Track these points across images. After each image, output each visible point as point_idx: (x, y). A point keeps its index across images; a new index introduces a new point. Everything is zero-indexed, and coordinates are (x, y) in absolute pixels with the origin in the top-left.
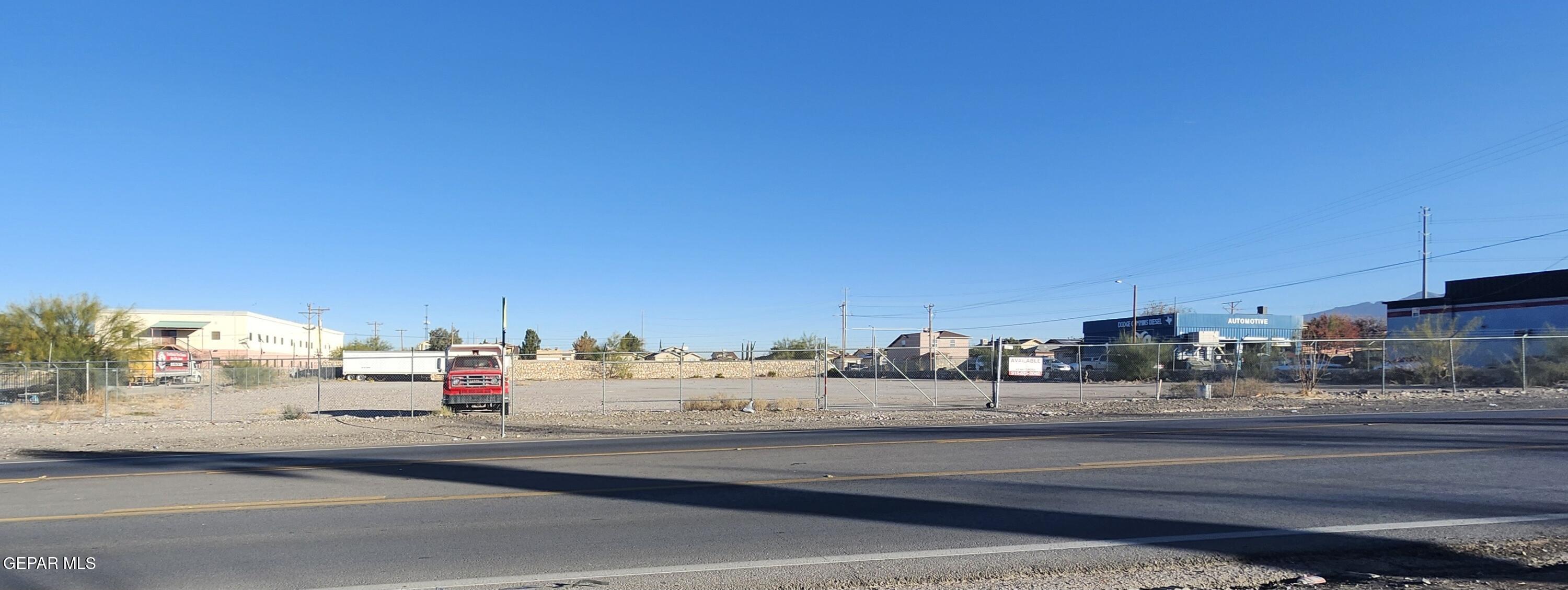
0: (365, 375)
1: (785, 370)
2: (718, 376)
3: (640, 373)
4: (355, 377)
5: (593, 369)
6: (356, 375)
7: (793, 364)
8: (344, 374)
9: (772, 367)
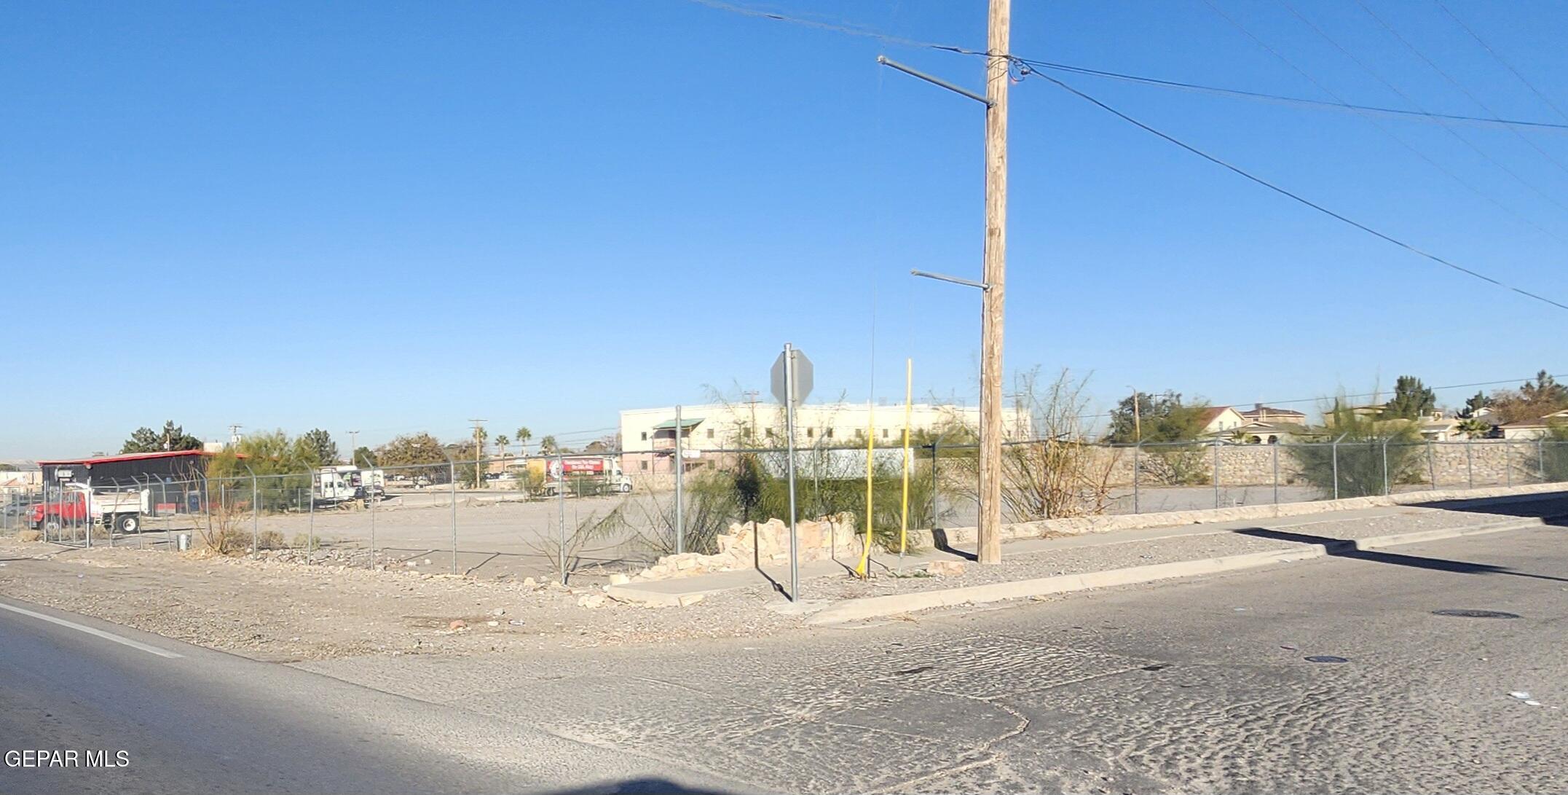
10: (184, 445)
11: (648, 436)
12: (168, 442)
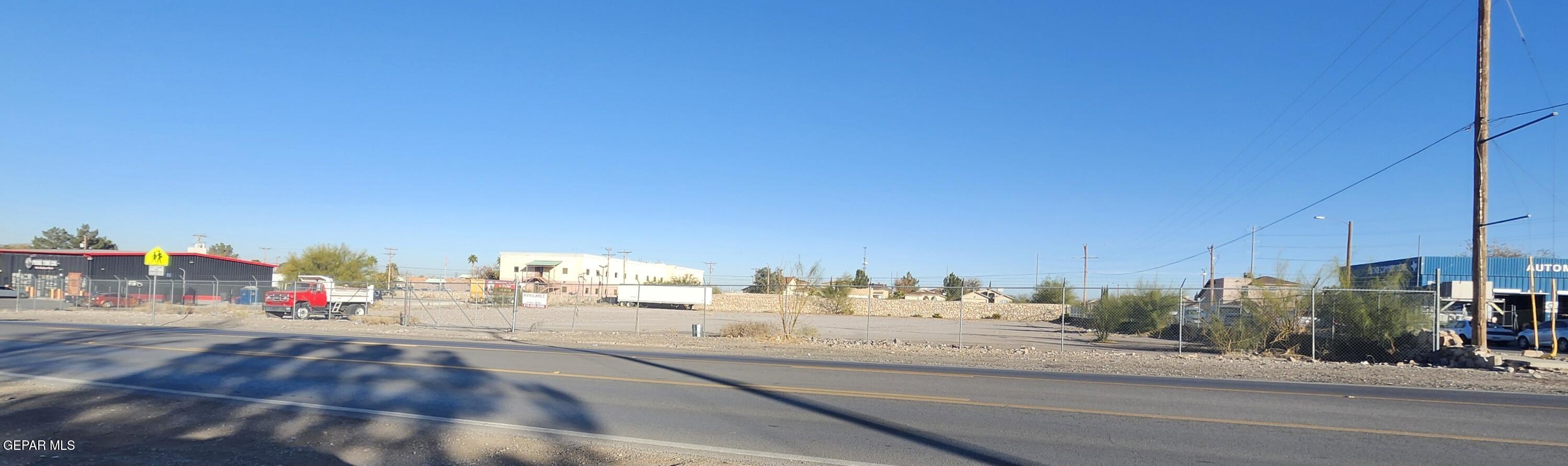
0: (633, 302)
1: (1015, 313)
2: (936, 316)
3: (864, 310)
4: (625, 303)
5: (821, 305)
6: (627, 302)
7: (1024, 307)
8: (618, 301)
9: (1000, 310)
10: (102, 245)
11: (520, 269)
12: (85, 242)
